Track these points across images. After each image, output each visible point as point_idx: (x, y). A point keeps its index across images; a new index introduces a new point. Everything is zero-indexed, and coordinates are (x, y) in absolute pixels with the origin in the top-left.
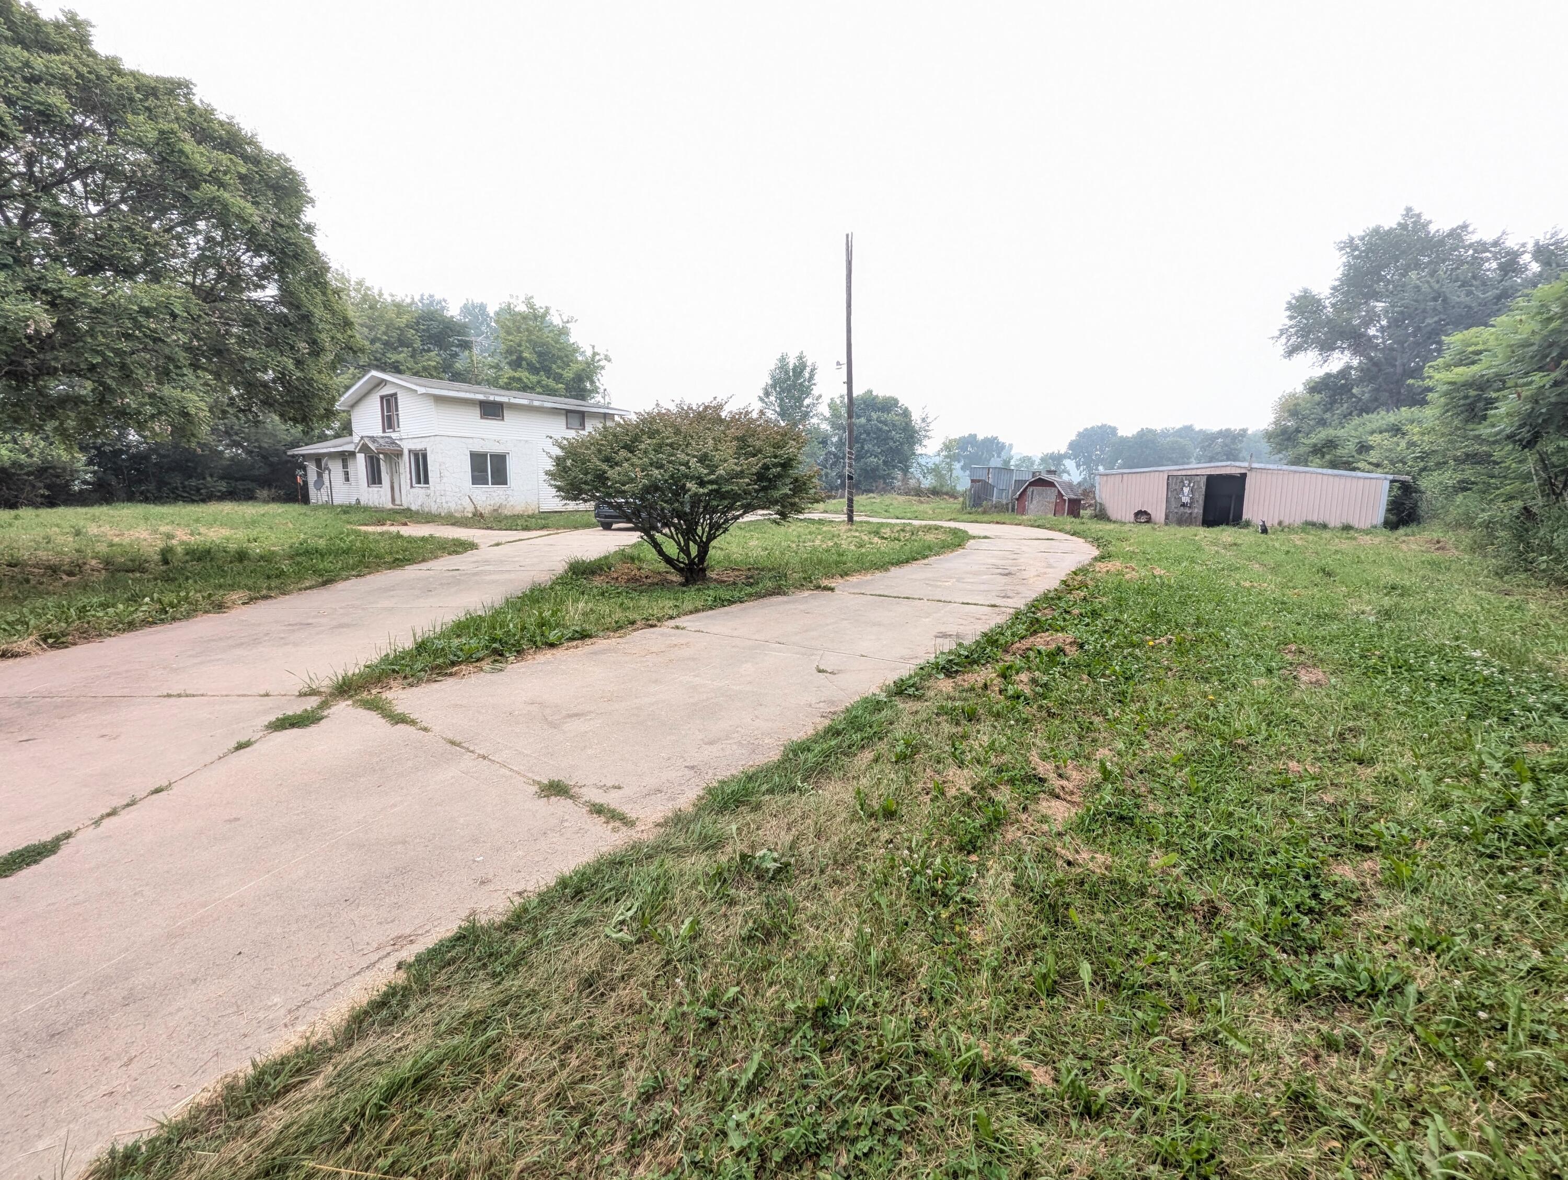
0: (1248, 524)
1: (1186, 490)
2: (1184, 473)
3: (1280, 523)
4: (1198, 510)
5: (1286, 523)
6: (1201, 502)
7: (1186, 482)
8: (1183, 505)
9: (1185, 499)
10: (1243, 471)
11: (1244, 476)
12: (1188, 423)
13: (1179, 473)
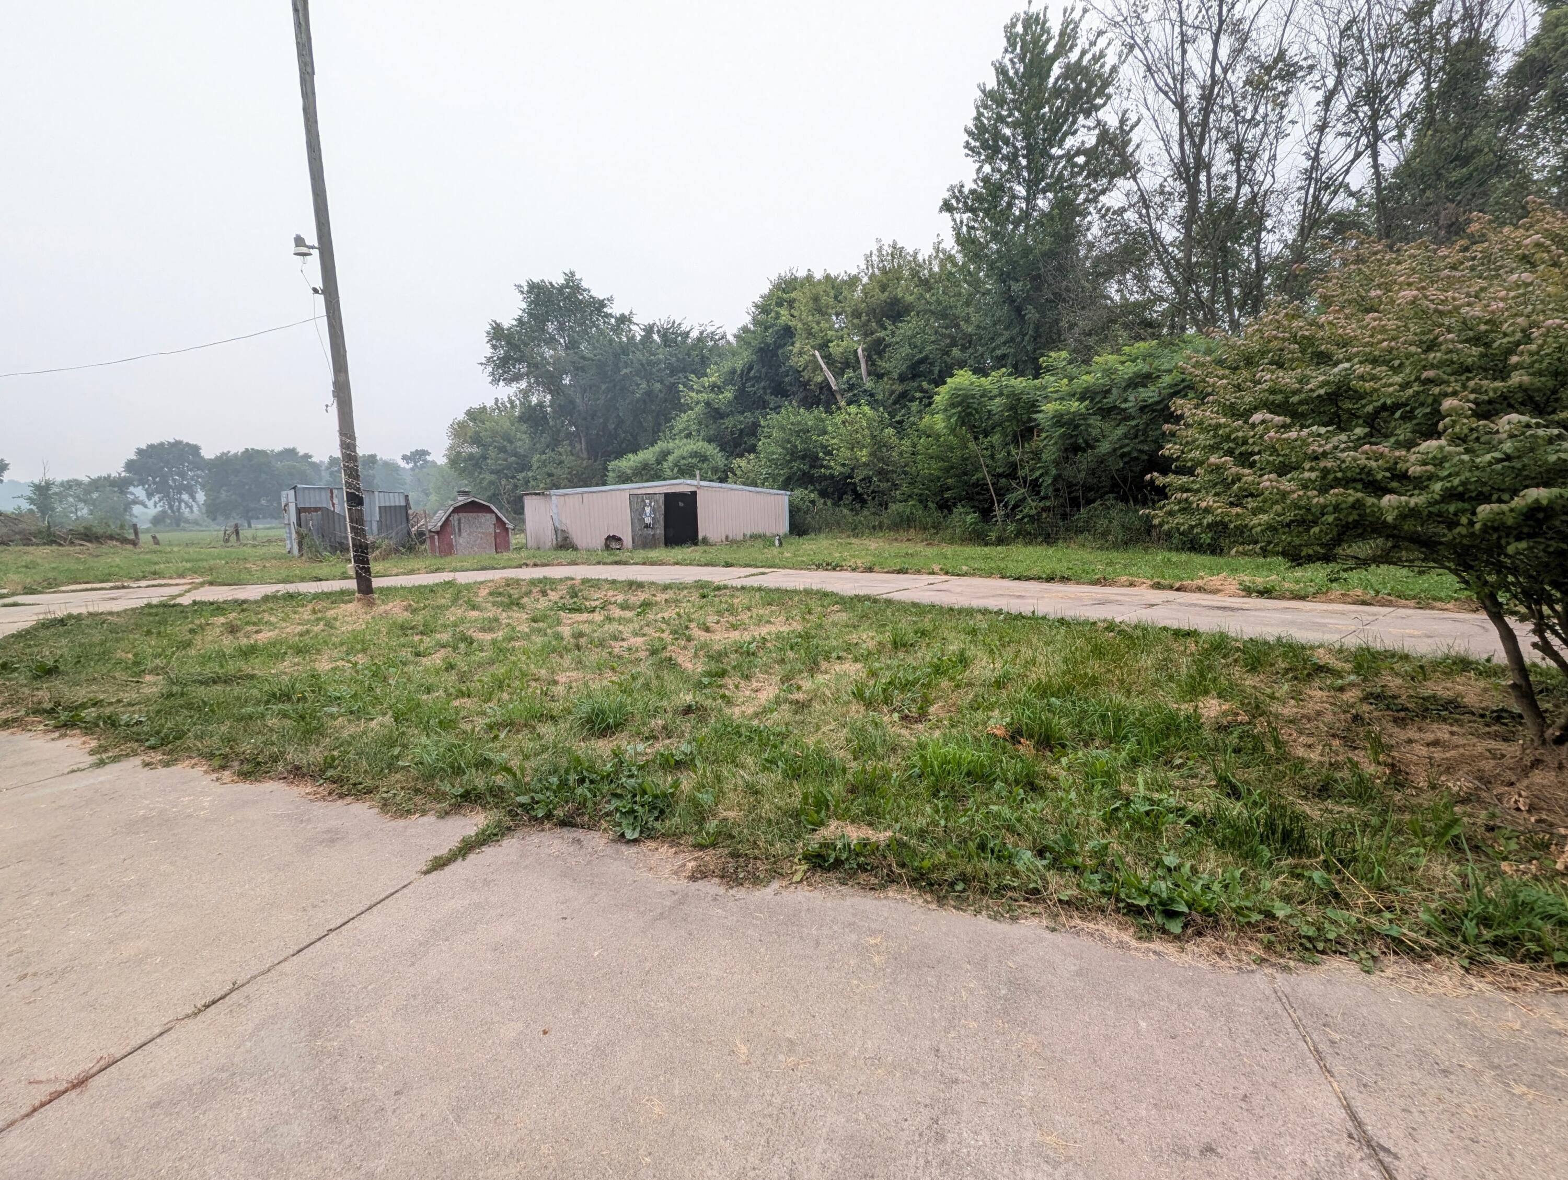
0: (705, 541)
1: (648, 510)
2: (643, 491)
3: (727, 538)
4: (660, 531)
5: (731, 537)
6: (662, 522)
7: (647, 501)
8: (647, 526)
9: (648, 520)
10: (693, 489)
11: (694, 494)
12: (289, 446)
13: (639, 492)
